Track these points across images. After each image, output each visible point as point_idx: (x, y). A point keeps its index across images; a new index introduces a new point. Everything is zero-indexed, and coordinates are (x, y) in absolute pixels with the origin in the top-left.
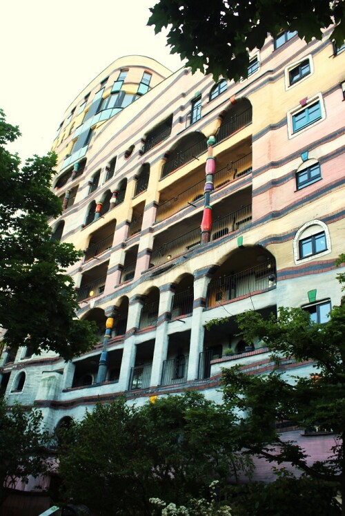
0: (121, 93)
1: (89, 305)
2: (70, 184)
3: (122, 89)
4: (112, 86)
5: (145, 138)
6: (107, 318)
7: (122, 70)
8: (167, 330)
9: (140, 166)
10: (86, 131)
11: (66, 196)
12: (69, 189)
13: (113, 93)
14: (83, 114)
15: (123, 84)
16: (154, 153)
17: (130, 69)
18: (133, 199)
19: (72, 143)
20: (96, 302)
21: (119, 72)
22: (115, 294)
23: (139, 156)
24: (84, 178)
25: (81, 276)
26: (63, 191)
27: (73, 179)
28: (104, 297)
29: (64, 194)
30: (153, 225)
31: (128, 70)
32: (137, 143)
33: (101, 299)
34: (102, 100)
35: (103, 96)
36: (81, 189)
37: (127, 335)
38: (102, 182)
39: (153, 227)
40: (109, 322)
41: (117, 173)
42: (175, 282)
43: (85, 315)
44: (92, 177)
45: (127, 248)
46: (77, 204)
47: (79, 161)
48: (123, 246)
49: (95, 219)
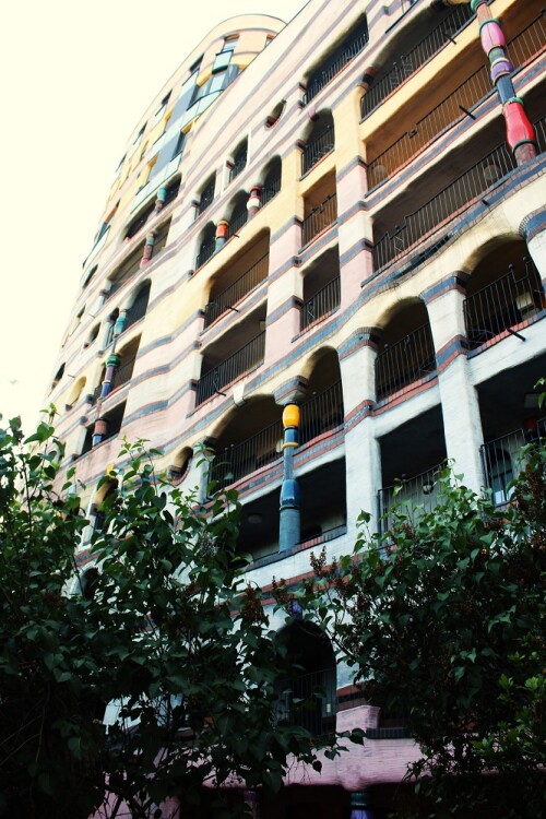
0: (231, 69)
1: (232, 398)
2: (154, 220)
3: (232, 63)
4: (214, 63)
5: (304, 82)
6: (282, 408)
7: (227, 39)
8: (469, 374)
9: (306, 123)
10: (173, 140)
11: (148, 243)
12: (154, 230)
13: (215, 72)
14: (163, 122)
15: (232, 55)
16: (336, 87)
17: (242, 35)
18: (301, 180)
19: (147, 168)
20: (246, 387)
21: (223, 41)
22: (295, 355)
23: (299, 110)
24: (181, 202)
25: (200, 357)
26: (140, 238)
27: (159, 212)
28: (268, 370)
29: (145, 241)
30: (366, 196)
31: (238, 37)
32: (291, 92)
33: (259, 376)
34: (197, 88)
35: (198, 82)
36: (178, 219)
37: (347, 424)
38: (223, 186)
39: (366, 200)
40: (290, 416)
41: (252, 159)
42: (465, 268)
43: (223, 421)
44: (198, 192)
45: (307, 264)
46: (174, 244)
47: (166, 183)
48: (297, 262)
49: (217, 248)
